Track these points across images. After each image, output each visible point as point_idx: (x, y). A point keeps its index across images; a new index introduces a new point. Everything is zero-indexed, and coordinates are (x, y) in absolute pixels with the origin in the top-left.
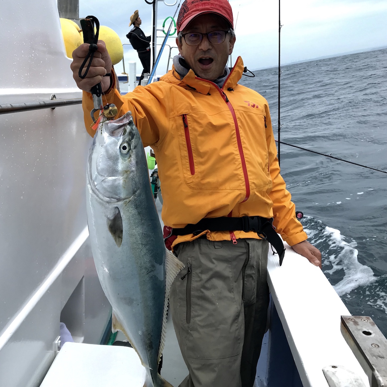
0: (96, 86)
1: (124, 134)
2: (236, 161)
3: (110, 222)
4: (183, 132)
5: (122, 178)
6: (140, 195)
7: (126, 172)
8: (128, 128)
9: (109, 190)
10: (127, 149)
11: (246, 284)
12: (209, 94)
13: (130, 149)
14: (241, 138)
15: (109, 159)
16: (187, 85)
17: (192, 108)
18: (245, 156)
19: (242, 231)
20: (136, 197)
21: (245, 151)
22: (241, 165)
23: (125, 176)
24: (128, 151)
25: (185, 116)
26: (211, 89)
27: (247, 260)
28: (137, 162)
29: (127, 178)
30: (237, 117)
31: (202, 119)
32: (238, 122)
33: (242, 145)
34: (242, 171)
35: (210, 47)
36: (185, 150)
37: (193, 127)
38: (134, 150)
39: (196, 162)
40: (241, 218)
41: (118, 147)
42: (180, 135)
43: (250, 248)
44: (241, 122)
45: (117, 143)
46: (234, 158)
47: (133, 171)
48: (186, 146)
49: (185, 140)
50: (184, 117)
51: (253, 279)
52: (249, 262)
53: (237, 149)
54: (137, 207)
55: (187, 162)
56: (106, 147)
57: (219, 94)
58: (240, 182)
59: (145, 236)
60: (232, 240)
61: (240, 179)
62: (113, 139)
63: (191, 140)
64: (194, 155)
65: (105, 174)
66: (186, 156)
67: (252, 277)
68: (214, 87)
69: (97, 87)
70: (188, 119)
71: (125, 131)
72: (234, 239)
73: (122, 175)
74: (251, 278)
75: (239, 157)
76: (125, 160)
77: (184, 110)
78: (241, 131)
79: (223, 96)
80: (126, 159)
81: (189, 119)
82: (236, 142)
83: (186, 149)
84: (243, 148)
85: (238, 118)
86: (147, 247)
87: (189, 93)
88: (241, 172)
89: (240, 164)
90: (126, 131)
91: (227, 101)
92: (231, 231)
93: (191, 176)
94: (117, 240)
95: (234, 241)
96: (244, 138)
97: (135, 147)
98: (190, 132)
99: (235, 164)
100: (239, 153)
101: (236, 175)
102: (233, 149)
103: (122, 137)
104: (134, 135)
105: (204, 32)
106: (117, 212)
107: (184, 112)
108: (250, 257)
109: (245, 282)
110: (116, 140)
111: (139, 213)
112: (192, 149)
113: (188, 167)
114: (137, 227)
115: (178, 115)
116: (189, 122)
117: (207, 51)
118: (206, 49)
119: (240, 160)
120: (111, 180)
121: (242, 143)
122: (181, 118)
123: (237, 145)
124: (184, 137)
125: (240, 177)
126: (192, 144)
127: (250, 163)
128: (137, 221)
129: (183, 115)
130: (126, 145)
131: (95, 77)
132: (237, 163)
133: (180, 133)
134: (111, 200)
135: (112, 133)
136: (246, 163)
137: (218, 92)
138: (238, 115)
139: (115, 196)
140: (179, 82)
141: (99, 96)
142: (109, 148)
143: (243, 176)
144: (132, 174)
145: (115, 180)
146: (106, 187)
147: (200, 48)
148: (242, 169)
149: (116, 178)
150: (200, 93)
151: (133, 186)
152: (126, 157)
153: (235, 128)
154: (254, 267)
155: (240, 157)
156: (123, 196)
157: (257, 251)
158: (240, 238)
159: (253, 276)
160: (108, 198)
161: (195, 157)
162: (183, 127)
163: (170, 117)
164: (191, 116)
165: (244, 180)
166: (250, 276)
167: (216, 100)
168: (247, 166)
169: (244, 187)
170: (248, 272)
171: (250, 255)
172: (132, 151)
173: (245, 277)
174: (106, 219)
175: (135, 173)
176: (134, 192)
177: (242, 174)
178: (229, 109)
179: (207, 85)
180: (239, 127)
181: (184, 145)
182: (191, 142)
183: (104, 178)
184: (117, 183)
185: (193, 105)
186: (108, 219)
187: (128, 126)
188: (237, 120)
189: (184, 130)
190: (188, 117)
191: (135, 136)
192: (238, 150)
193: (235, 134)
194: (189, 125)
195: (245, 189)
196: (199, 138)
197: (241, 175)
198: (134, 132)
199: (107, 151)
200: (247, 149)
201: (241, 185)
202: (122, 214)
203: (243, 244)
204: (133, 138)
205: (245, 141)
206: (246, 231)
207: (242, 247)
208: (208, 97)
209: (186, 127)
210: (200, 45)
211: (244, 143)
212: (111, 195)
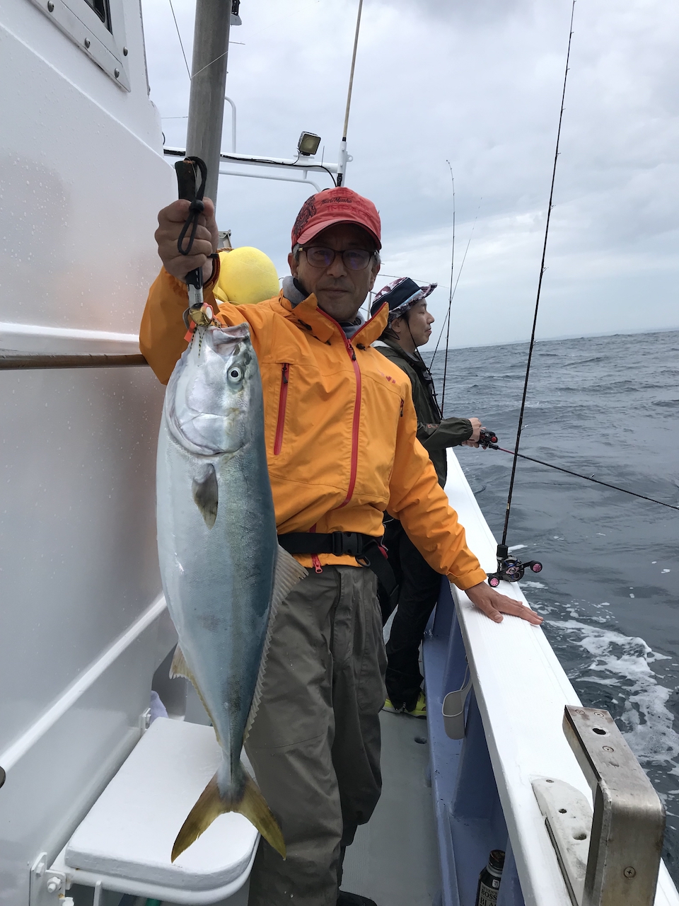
0: (194, 271)
1: (235, 354)
2: (343, 447)
3: (197, 488)
4: (277, 389)
5: (225, 418)
6: (248, 452)
7: (234, 410)
8: (243, 347)
9: (203, 434)
10: (239, 376)
11: (337, 635)
12: (328, 343)
13: (243, 378)
14: (361, 417)
15: (209, 385)
16: (299, 320)
17: (302, 358)
18: (359, 444)
19: (331, 554)
20: (242, 454)
21: (361, 437)
22: (350, 455)
23: (232, 416)
24: (240, 380)
25: (287, 367)
26: (334, 335)
27: (338, 598)
28: (251, 400)
29: (233, 420)
30: (362, 385)
31: (311, 378)
32: (362, 393)
33: (360, 427)
34: (350, 463)
35: (345, 274)
36: (274, 418)
37: (294, 385)
38: (248, 381)
39: (285, 439)
40: (330, 535)
41: (226, 371)
42: (271, 392)
43: (342, 582)
44: (368, 394)
45: (224, 365)
46: (342, 443)
47: (243, 412)
48: (277, 411)
49: (278, 402)
50: (285, 367)
51: (348, 627)
52: (340, 602)
53: (351, 430)
54: (242, 468)
55: (272, 435)
56: (206, 367)
57: (344, 347)
58: (344, 477)
59: (251, 515)
60: (314, 568)
61: (343, 474)
62: (217, 357)
63: (287, 404)
64: (286, 427)
65: (200, 408)
66: (273, 426)
67: (346, 624)
68: (339, 334)
69: (197, 273)
70: (290, 373)
71: (237, 350)
72: (318, 566)
73: (226, 414)
74: (345, 626)
75: (349, 444)
76: (234, 393)
77: (289, 357)
78: (363, 407)
79: (349, 350)
80: (236, 390)
81: (292, 373)
82: (352, 420)
83: (276, 415)
84: (359, 432)
85: (364, 387)
86: (252, 534)
87: (301, 333)
88: (347, 464)
89: (349, 452)
90: (239, 349)
91: (354, 359)
92: (314, 555)
93: (272, 456)
94: (208, 517)
95: (317, 568)
96: (365, 418)
97: (250, 377)
98: (289, 392)
99: (341, 451)
100: (351, 437)
101: (340, 466)
102: (345, 428)
103: (232, 357)
104: (251, 358)
105: (338, 248)
106: (211, 472)
107: (286, 358)
108: (342, 594)
109: (335, 632)
110: (223, 360)
111: (246, 479)
112: (286, 418)
113: (271, 443)
114: (240, 500)
115: (277, 362)
116: (290, 377)
117: (339, 278)
118: (339, 275)
119: (351, 447)
120: (209, 419)
121: (360, 424)
122: (280, 367)
123: (351, 425)
124: (278, 398)
125: (344, 471)
126: (287, 411)
127: (364, 453)
128: (240, 490)
129: (285, 364)
130: (237, 369)
131: (196, 256)
132: (345, 450)
133: (272, 390)
134: (203, 450)
135: (217, 348)
136: (359, 453)
137: (343, 343)
138: (364, 382)
139: (211, 445)
140: (288, 313)
141: (198, 288)
142: (210, 368)
143: (350, 471)
144: (241, 416)
145: (215, 420)
146: (198, 428)
147: (329, 272)
148: (350, 460)
149: (217, 417)
150: (316, 337)
151: (241, 435)
152: (235, 388)
153: (355, 400)
154: (350, 610)
155: (351, 443)
156: (224, 446)
157: (355, 585)
158: (327, 565)
159: (348, 622)
160: (198, 447)
161: (287, 431)
162: (279, 383)
163: (264, 361)
164: (297, 369)
165: (349, 477)
166: (343, 623)
167: (338, 354)
168: (359, 458)
169: (347, 487)
170: (340, 616)
171: (342, 591)
172: (246, 382)
173: (335, 625)
174: (191, 482)
175: (247, 415)
176: (242, 444)
177: (349, 467)
178: (353, 370)
179: (331, 327)
180: (362, 401)
181: (275, 408)
182: (287, 407)
183: (194, 415)
184: (217, 424)
185: (304, 353)
186: (195, 481)
187: (242, 343)
188: (362, 389)
189: (280, 387)
190: (291, 368)
191: (252, 361)
192: (351, 433)
193: (354, 408)
194: (290, 381)
195: (347, 490)
196: (302, 405)
197: (346, 468)
198: (250, 354)
199: (207, 374)
200: (365, 434)
201: (344, 482)
202: (218, 476)
203: (331, 575)
204: (248, 362)
205: (365, 422)
206: (338, 554)
207: (330, 579)
208: (327, 346)
209: (285, 383)
210: (329, 267)
211: (364, 425)
212: (205, 442)
